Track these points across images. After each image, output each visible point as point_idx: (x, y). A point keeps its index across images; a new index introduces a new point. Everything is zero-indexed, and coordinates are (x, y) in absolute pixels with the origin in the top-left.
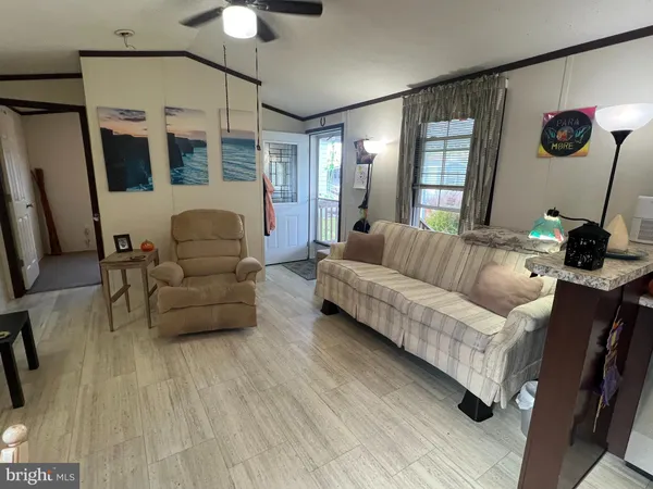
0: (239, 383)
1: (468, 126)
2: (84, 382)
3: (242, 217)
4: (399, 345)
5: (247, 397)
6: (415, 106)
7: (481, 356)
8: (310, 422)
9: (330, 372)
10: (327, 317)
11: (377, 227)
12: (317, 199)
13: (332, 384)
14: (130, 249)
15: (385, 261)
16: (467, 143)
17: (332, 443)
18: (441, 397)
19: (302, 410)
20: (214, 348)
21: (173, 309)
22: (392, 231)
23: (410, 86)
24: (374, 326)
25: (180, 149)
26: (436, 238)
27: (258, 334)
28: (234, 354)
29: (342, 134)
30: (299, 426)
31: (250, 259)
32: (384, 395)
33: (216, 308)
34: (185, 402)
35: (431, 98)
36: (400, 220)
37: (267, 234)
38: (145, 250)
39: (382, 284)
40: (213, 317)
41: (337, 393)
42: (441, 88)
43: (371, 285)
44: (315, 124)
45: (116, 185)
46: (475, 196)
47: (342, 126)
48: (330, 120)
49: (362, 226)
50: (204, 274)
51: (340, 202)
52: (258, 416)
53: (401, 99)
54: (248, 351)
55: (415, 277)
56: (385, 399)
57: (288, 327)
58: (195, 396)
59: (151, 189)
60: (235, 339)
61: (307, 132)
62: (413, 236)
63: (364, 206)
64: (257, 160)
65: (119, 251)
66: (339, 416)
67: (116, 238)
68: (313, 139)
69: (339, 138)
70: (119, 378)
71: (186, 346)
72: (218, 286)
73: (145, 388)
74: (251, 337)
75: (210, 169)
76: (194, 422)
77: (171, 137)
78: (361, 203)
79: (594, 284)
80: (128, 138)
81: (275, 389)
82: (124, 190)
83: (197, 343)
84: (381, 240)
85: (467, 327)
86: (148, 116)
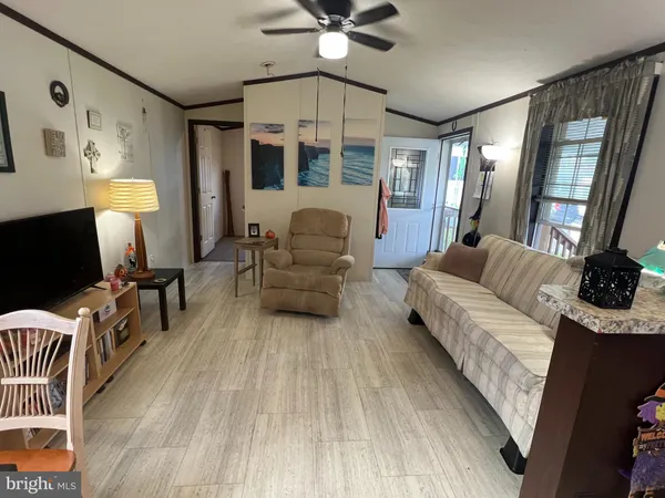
0: (300, 357)
1: (598, 126)
2: (203, 326)
3: (349, 218)
4: (459, 367)
5: (300, 369)
6: (541, 104)
7: (525, 397)
8: (337, 406)
9: (382, 373)
10: (412, 326)
11: (486, 241)
12: (443, 207)
13: (377, 383)
14: (258, 236)
15: (483, 279)
16: (596, 148)
17: (345, 430)
18: (486, 433)
19: (336, 395)
20: (296, 327)
21: (273, 287)
22: (498, 247)
23: (540, 81)
24: (442, 342)
25: (308, 155)
26: (540, 260)
27: (338, 325)
28: (309, 334)
29: (470, 138)
30: (325, 405)
31: (349, 258)
32: (422, 410)
33: (306, 293)
34: (255, 358)
35: (560, 95)
36: (515, 237)
37: (377, 237)
38: (268, 237)
39: (454, 299)
40: (302, 300)
41: (377, 393)
42: (572, 81)
43: (445, 298)
44: (447, 128)
45: (258, 184)
46: (600, 213)
47: (470, 130)
48: (461, 124)
49: (471, 239)
50: (308, 264)
51: (460, 211)
52: (299, 387)
53: (528, 98)
54: (321, 336)
55: (508, 301)
56: (420, 413)
57: (368, 326)
58: (264, 355)
59: (282, 189)
60: (316, 323)
61: (439, 137)
62: (518, 255)
63: (476, 217)
64: (375, 166)
65: (250, 236)
66: (365, 410)
67: (250, 225)
68: (446, 144)
69: (467, 143)
70: (224, 330)
71: (278, 320)
72: (311, 275)
73: (236, 341)
74: (331, 326)
75: (331, 173)
76: (253, 375)
77: (301, 145)
78: (473, 214)
79: (586, 322)
80: (269, 146)
81: (324, 371)
82: (262, 188)
83: (287, 319)
84: (485, 255)
85: (517, 360)
86: (286, 129)
